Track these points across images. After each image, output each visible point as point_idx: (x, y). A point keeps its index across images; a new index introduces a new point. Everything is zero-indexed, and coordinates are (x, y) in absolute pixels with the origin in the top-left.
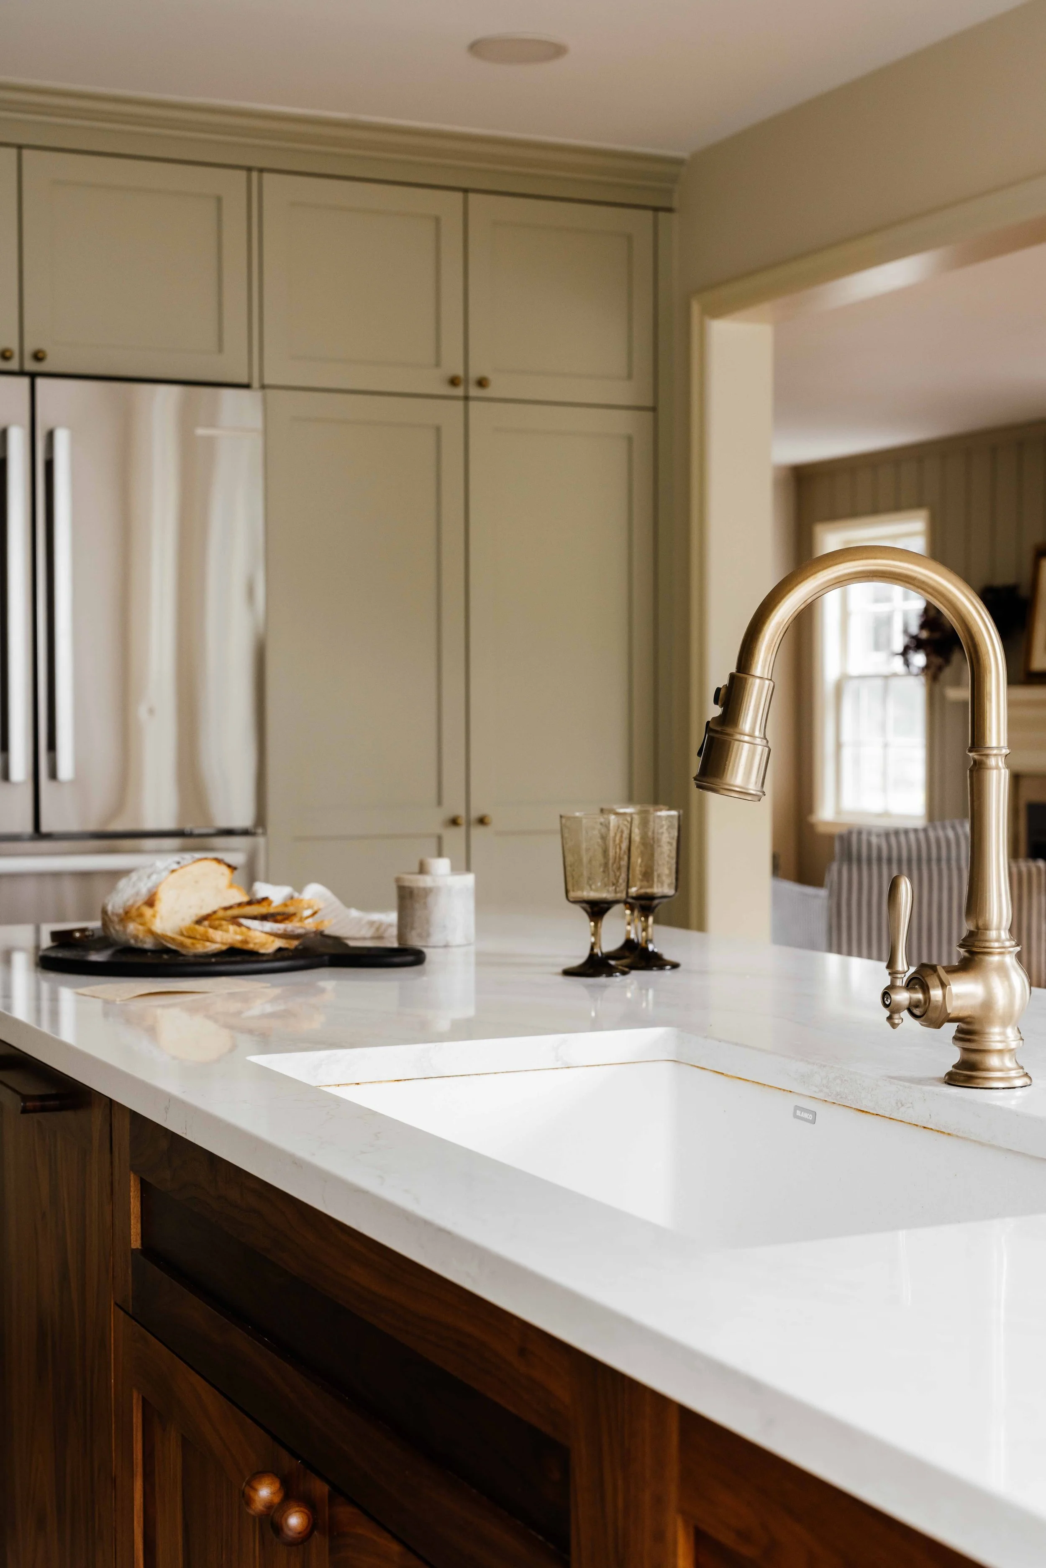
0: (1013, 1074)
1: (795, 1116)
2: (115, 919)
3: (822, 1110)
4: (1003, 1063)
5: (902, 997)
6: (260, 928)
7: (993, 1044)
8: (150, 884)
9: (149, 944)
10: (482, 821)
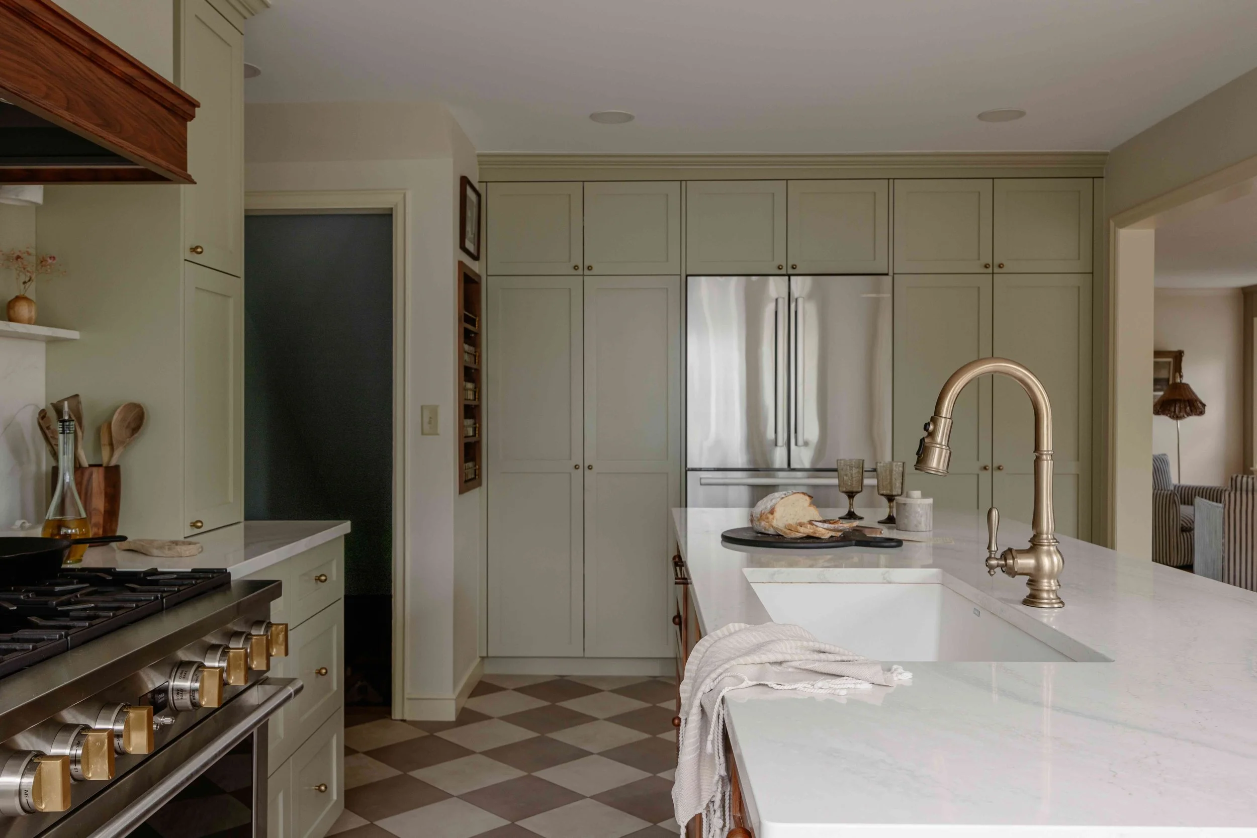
0: (1054, 601)
2: (756, 519)
4: (1049, 596)
5: (995, 563)
6: (822, 526)
7: (1044, 587)
8: (772, 504)
9: (771, 531)
10: (999, 468)
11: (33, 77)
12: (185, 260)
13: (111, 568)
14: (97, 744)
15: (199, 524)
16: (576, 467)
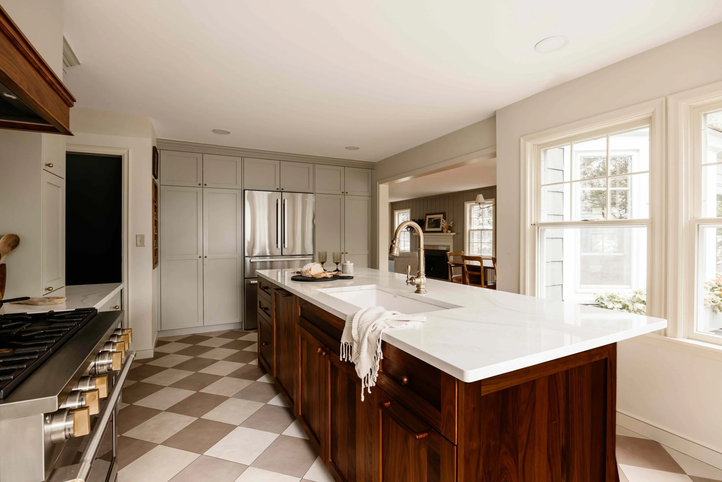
0: (424, 291)
1: (394, 297)
2: (304, 272)
3: (398, 296)
5: (409, 281)
6: (327, 274)
7: (421, 288)
8: (310, 267)
9: (310, 276)
10: (347, 253)
11: (15, 73)
12: (44, 169)
13: (25, 313)
14: (92, 398)
15: (51, 289)
16: (200, 257)
